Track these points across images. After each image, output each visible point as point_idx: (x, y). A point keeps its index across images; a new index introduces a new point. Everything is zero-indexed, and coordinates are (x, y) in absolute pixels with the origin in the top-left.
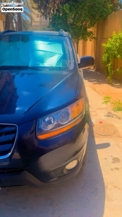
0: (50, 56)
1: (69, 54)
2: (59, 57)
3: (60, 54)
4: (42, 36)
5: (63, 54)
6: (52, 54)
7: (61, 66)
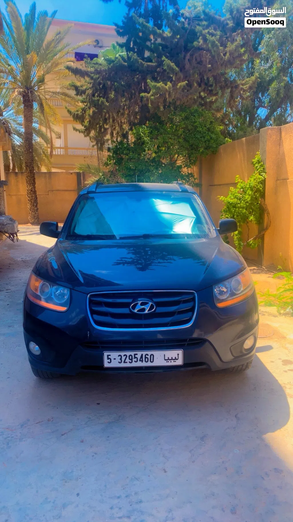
0: (180, 220)
1: (204, 217)
2: (191, 220)
3: (192, 217)
4: (159, 193)
5: (195, 217)
6: (182, 218)
7: (198, 233)
